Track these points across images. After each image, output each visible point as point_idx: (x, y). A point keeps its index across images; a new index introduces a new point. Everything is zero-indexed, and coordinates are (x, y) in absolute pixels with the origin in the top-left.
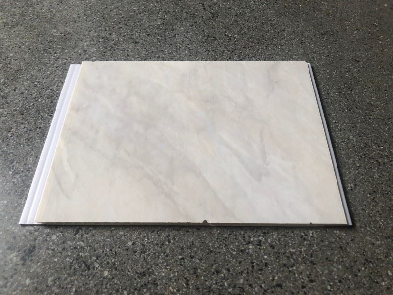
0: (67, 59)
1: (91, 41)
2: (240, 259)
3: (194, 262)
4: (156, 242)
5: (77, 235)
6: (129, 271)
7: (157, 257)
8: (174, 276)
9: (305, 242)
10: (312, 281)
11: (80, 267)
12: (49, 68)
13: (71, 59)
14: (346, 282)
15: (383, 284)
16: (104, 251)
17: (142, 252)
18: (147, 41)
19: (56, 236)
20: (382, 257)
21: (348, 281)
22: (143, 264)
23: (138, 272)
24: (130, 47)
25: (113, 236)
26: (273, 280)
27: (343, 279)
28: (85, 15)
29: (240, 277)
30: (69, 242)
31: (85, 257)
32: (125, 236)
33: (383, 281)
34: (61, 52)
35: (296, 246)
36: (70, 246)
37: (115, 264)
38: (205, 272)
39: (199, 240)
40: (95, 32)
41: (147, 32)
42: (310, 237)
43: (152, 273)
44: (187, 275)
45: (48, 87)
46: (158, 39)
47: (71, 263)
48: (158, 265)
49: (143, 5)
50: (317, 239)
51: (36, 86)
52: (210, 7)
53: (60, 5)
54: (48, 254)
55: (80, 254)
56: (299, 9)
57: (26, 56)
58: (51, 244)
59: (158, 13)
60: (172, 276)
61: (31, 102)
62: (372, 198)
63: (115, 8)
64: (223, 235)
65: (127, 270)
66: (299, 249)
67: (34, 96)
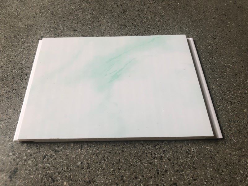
0: (30, 43)
1: (45, 30)
2: (150, 169)
3: (121, 172)
4: (96, 161)
5: (45, 160)
6: (80, 181)
7: (97, 170)
8: (109, 183)
9: (189, 156)
10: (195, 180)
11: (48, 180)
12: (19, 49)
13: (33, 43)
14: (216, 179)
15: (238, 178)
16: (63, 169)
17: (87, 168)
18: (82, 29)
19: (31, 161)
20: (236, 162)
21: (217, 179)
22: (89, 175)
23: (86, 181)
24: (72, 33)
25: (68, 159)
26: (171, 180)
27: (214, 177)
28: (40, 13)
29: (150, 180)
30: (40, 165)
31: (51, 173)
32: (76, 158)
33: (238, 177)
34: (25, 38)
35: (184, 158)
36: (41, 167)
37: (71, 177)
38: (128, 178)
39: (124, 158)
40: (48, 24)
41: (82, 23)
42: (192, 152)
43: (95, 181)
44: (117, 181)
45: (19, 62)
46: (89, 27)
47: (42, 178)
48: (98, 176)
49: (79, 5)
50: (197, 153)
51: (11, 61)
52: (121, 6)
53: (23, 6)
54: (27, 173)
55: (48, 172)
56: (178, 6)
57: (2, 42)
58: (28, 166)
59: (88, 10)
60: (108, 182)
61: (8, 72)
62: (228, 125)
63: (60, 8)
64: (138, 154)
65: (78, 180)
66: (186, 160)
67: (10, 68)
